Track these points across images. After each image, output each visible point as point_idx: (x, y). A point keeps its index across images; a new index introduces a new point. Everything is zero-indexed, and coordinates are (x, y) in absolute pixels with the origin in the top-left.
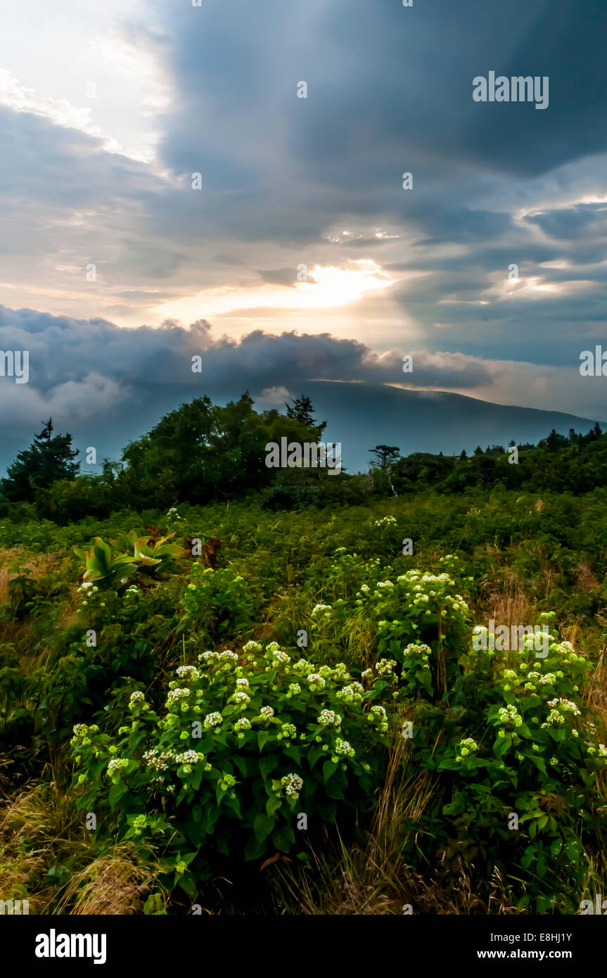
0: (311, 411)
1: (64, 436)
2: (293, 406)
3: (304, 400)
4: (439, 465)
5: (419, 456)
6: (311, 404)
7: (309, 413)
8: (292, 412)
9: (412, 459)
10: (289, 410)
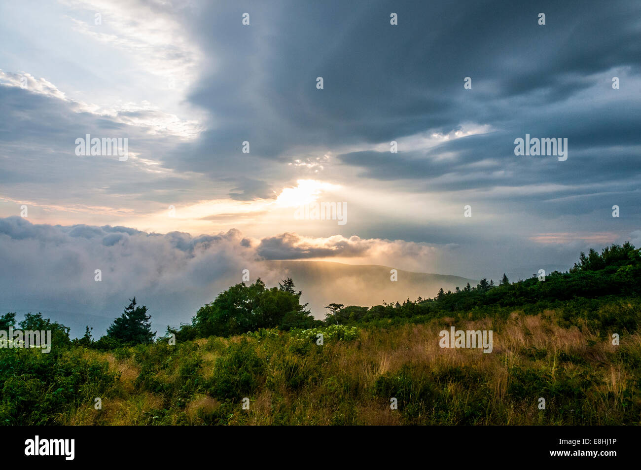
0: (293, 286)
1: (141, 307)
2: (283, 284)
3: (289, 280)
4: (361, 312)
5: (351, 307)
6: (293, 282)
7: (292, 288)
8: (283, 287)
9: (347, 309)
10: (281, 286)
